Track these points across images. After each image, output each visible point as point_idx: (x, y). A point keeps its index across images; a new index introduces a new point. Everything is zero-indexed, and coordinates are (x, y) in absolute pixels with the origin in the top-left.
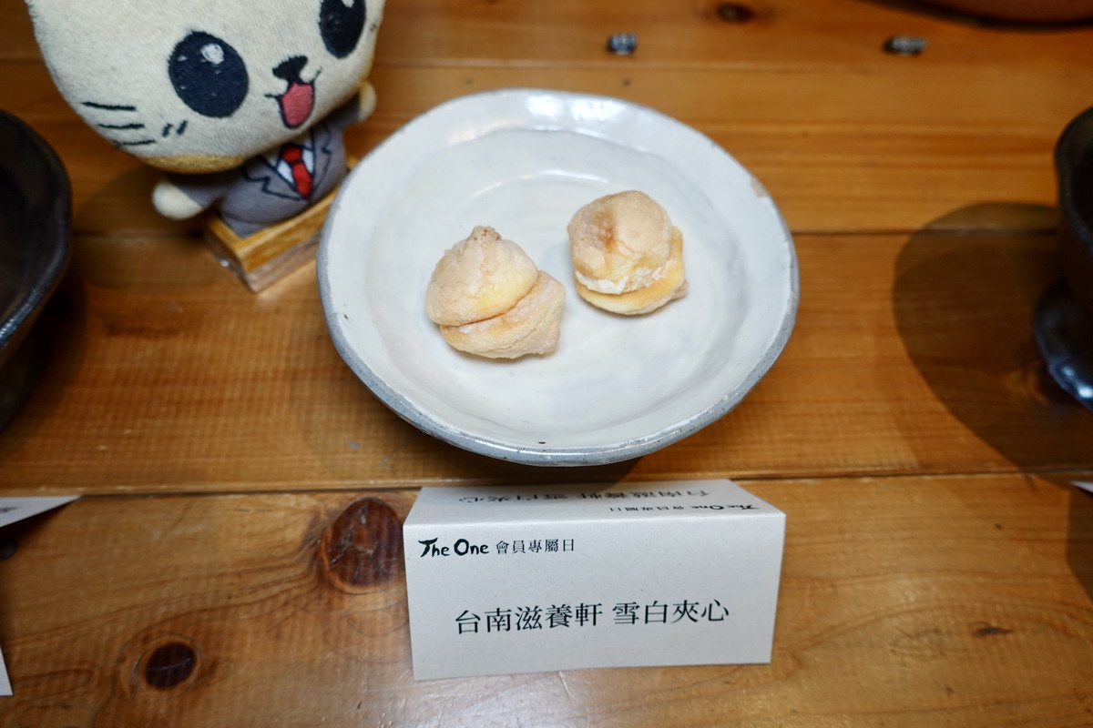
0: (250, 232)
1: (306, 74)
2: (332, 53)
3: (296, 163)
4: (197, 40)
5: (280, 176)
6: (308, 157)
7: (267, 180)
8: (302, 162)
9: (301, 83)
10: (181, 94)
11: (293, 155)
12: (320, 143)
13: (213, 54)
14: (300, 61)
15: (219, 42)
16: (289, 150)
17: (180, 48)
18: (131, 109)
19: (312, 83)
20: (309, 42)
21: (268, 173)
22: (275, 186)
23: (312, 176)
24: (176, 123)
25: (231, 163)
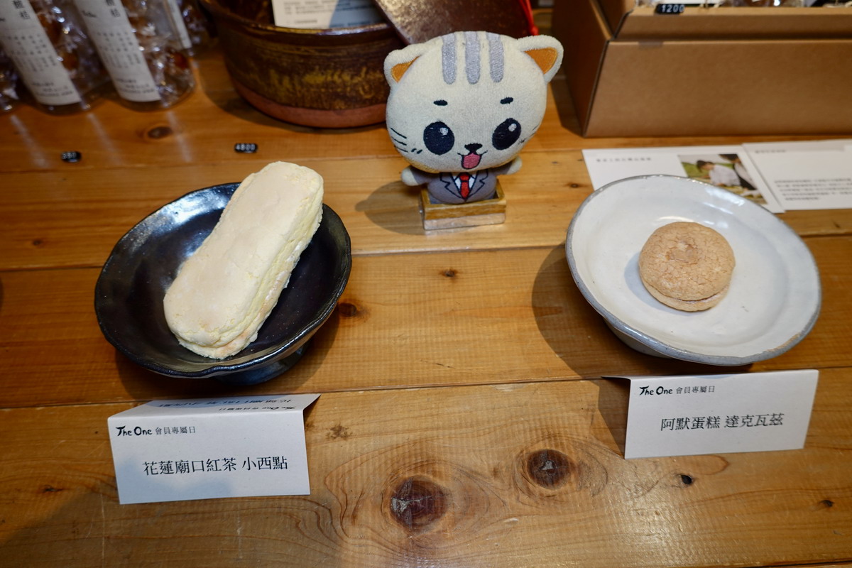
0: (435, 203)
1: (479, 151)
2: (495, 146)
3: (465, 182)
4: (440, 124)
5: (455, 184)
6: (471, 181)
7: (449, 183)
8: (468, 182)
9: (476, 154)
10: (425, 140)
11: (465, 178)
12: (480, 178)
13: (444, 131)
14: (479, 146)
15: (449, 129)
16: (464, 176)
17: (432, 125)
18: (405, 138)
19: (481, 155)
20: (486, 139)
21: (450, 180)
22: (451, 187)
23: (470, 190)
24: (418, 149)
25: (433, 172)
